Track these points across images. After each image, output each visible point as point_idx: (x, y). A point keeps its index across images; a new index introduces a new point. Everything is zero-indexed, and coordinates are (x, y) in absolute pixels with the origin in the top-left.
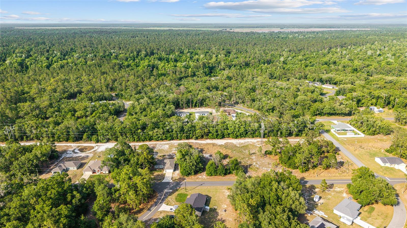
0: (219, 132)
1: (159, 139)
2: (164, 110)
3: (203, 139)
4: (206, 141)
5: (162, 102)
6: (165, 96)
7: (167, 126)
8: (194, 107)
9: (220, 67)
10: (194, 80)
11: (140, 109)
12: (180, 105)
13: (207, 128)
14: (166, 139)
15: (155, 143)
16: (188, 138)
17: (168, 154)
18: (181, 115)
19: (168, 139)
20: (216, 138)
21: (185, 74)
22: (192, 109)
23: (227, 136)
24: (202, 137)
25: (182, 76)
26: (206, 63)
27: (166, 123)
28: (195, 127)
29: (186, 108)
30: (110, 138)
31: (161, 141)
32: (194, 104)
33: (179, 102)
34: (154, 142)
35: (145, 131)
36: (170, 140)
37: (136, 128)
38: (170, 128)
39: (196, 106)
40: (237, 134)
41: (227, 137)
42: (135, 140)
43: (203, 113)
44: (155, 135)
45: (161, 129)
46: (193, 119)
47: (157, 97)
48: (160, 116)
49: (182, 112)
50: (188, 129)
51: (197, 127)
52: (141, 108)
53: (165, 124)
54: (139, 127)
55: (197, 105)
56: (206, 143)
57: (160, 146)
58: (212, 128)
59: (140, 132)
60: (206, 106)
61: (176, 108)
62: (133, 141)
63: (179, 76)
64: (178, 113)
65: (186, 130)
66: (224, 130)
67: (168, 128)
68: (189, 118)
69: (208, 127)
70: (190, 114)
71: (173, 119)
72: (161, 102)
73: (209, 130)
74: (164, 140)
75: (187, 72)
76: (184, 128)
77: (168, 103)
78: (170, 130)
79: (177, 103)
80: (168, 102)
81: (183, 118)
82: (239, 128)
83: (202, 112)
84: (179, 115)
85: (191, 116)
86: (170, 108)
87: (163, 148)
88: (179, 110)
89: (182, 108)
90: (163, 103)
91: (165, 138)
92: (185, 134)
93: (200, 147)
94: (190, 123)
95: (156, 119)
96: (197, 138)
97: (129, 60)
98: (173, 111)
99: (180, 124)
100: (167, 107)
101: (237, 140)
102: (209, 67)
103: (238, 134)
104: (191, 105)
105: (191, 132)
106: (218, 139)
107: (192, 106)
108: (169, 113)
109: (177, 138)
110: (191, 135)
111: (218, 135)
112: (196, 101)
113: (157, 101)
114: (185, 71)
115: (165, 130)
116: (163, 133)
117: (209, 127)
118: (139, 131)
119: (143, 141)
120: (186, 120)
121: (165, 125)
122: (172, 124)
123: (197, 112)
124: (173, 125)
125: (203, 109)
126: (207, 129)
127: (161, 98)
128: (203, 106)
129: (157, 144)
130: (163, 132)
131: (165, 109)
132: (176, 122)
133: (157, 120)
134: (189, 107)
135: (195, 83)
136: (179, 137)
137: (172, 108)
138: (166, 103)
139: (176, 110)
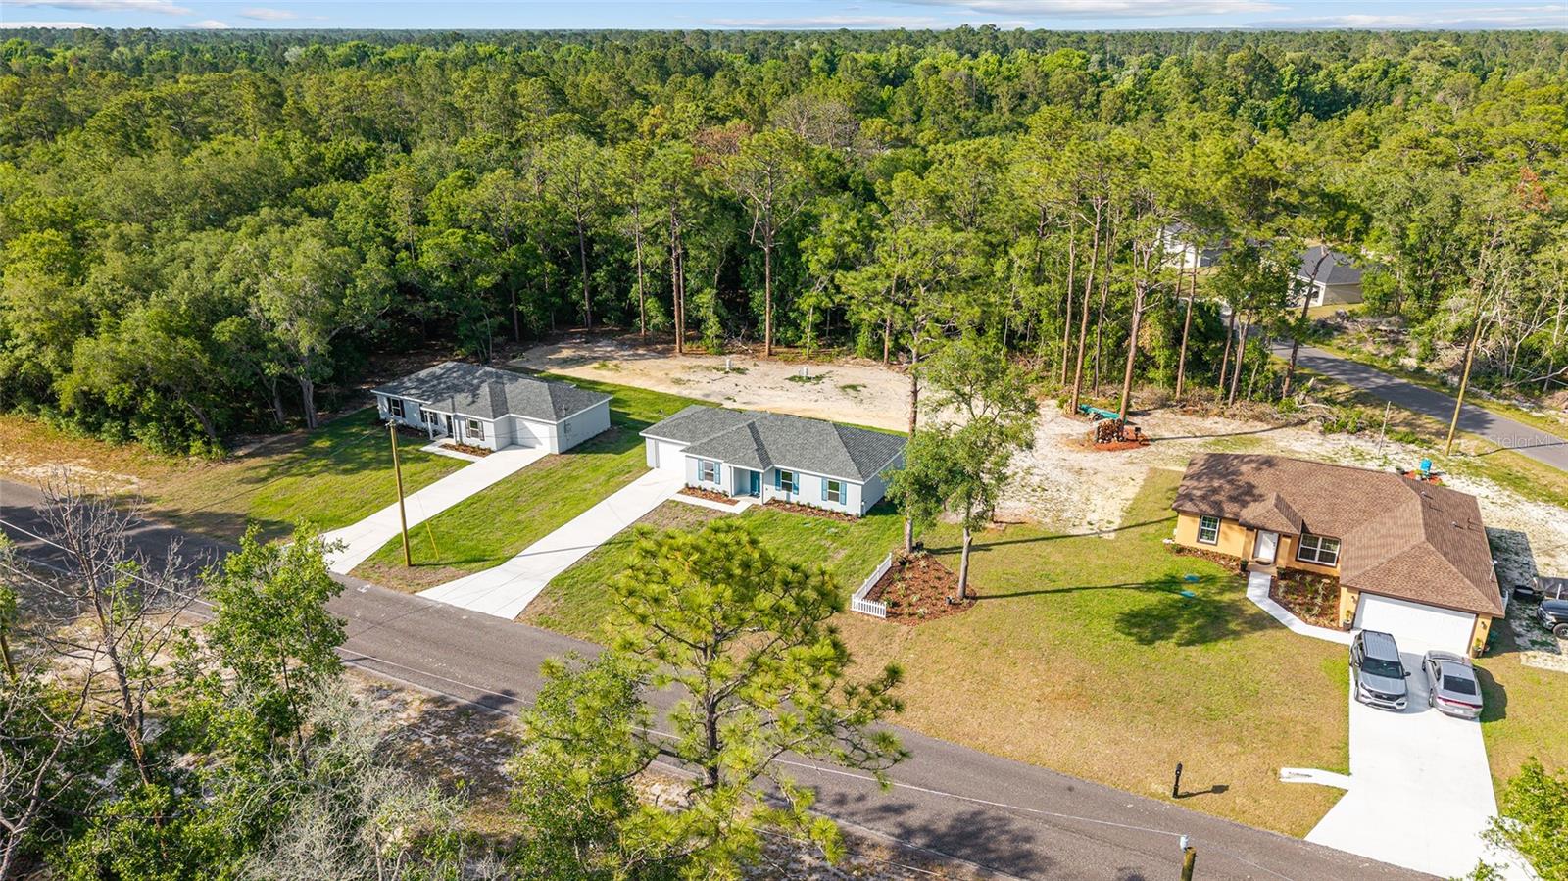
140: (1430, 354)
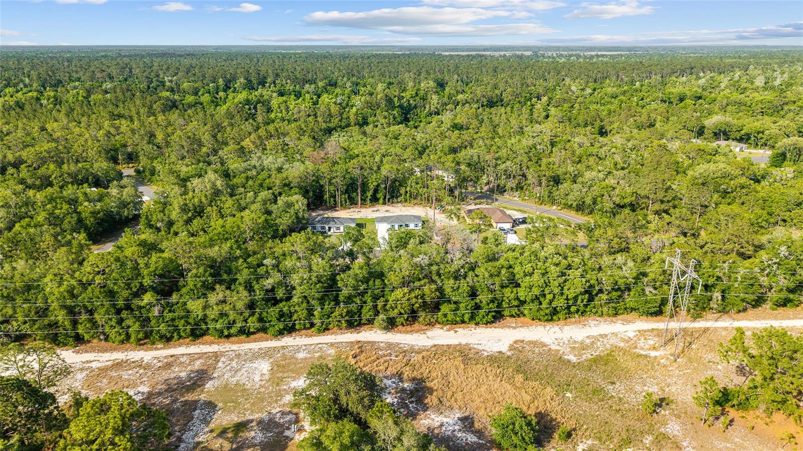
0: (484, 298)
1: (233, 331)
2: (269, 213)
3: (416, 326)
4: (429, 333)
5: (265, 185)
6: (280, 170)
7: (267, 275)
8: (368, 201)
9: (427, 106)
10: (364, 133)
11: (184, 209)
12: (326, 196)
13: (432, 281)
14: (264, 330)
15: (215, 348)
16: (354, 322)
17: (264, 416)
18: (330, 228)
19: (271, 331)
20: (472, 318)
21: (340, 121)
22: (362, 210)
23: (514, 311)
24: (412, 317)
25: (332, 125)
26: (395, 97)
27: (268, 262)
28: (381, 275)
29: (344, 207)
30: (26, 329)
31: (243, 337)
32: (369, 194)
33: (322, 186)
34: (211, 343)
35: (175, 297)
36: (281, 333)
37: (135, 285)
38: (280, 284)
39: (375, 200)
40: (554, 304)
41: (512, 316)
42: (128, 337)
43: (403, 221)
44: (212, 313)
45: (241, 288)
46: (370, 242)
47: (249, 173)
48: (248, 235)
49: (333, 219)
50: (355, 288)
51: (393, 279)
52: (186, 205)
53: (260, 265)
54: (147, 282)
55: (378, 196)
56: (430, 343)
57: (234, 364)
58: (452, 281)
59: (151, 305)
60: (406, 201)
61: (311, 206)
62: (122, 342)
63: (324, 126)
64: (319, 222)
65: (345, 292)
66: (502, 287)
67: (268, 283)
68: (356, 241)
69: (435, 278)
70: (360, 226)
71: (297, 242)
72: (261, 185)
73: (440, 290)
74: (254, 333)
75: (345, 116)
76: (340, 284)
77: (286, 188)
78: (280, 293)
79: (314, 191)
80: (285, 185)
81: (333, 240)
82: (561, 280)
83: (398, 218)
84: (323, 228)
85: (364, 232)
86: (289, 205)
87: (241, 377)
88: (322, 212)
89: (333, 208)
90: (269, 188)
91: (258, 325)
92: (342, 309)
93: (407, 373)
94: (360, 260)
95: (226, 246)
96: (391, 324)
97: (200, 93)
98: (300, 215)
99: (319, 264)
100: (281, 201)
101: (556, 329)
102: (401, 106)
103: (560, 303)
104: (362, 195)
105: (368, 298)
106: (477, 324)
107: (364, 200)
108: (285, 221)
109: (308, 325)
110: (367, 313)
111: (478, 307)
112: (375, 184)
113: (250, 183)
114: (341, 114)
115: (259, 295)
116: (251, 306)
117: (439, 275)
118: (148, 298)
119: (167, 339)
120: (348, 246)
121: (262, 270)
122: (288, 263)
123: (383, 220)
124: (294, 270)
125: (398, 210)
126: (433, 286)
127: (264, 175)
128: (399, 199)
129: (222, 354)
130: (247, 301)
131: (273, 208)
132: (305, 258)
133: (231, 248)
134: (353, 202)
135: (369, 139)
136: (317, 321)
137: (296, 207)
138: (277, 190)
139: (314, 214)
140: (482, 188)
